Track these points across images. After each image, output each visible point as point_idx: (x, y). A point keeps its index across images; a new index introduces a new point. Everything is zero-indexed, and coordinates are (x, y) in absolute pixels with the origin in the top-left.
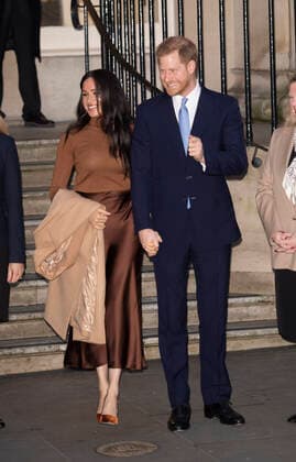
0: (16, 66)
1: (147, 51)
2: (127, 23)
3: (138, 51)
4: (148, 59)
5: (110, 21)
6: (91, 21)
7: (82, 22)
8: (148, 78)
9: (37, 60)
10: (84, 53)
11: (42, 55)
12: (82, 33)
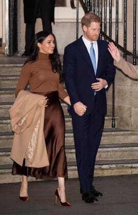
0: (42, 26)
1: (108, 21)
2: (98, 6)
3: (103, 21)
4: (108, 25)
5: (90, 5)
6: (80, 5)
7: (75, 5)
8: (108, 34)
9: (52, 24)
10: (76, 21)
11: (55, 21)
12: (75, 11)
